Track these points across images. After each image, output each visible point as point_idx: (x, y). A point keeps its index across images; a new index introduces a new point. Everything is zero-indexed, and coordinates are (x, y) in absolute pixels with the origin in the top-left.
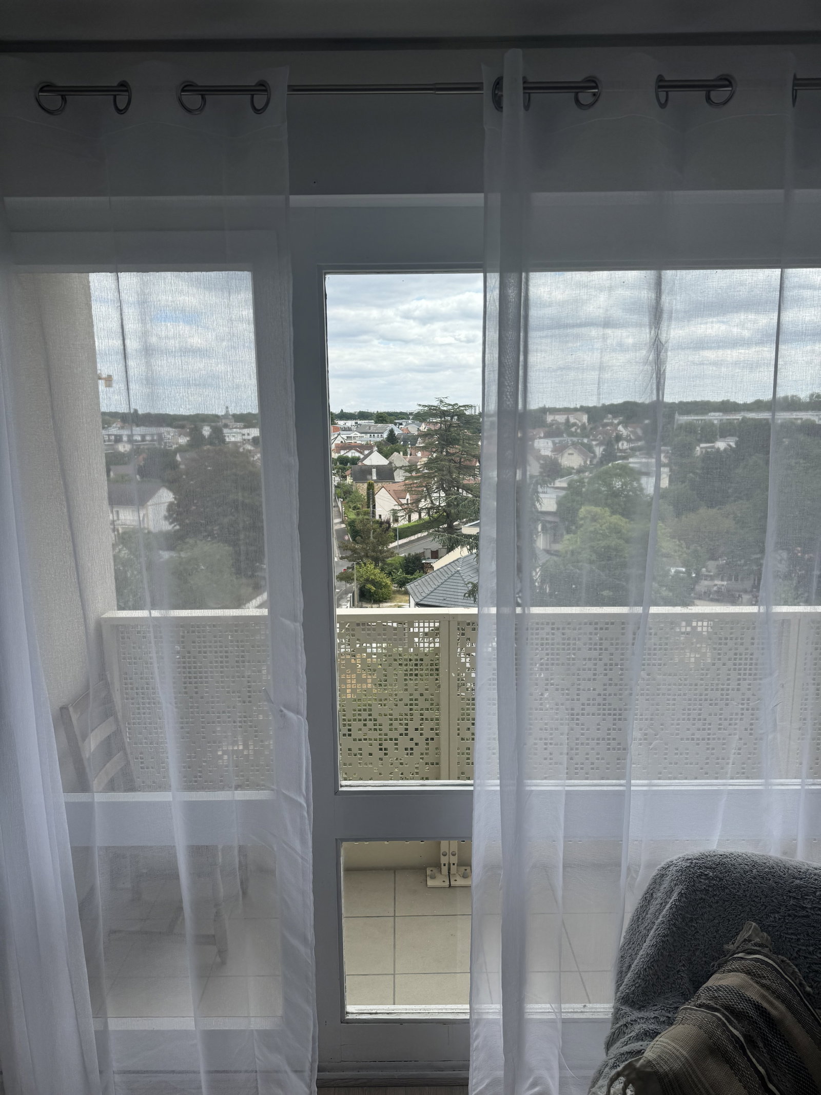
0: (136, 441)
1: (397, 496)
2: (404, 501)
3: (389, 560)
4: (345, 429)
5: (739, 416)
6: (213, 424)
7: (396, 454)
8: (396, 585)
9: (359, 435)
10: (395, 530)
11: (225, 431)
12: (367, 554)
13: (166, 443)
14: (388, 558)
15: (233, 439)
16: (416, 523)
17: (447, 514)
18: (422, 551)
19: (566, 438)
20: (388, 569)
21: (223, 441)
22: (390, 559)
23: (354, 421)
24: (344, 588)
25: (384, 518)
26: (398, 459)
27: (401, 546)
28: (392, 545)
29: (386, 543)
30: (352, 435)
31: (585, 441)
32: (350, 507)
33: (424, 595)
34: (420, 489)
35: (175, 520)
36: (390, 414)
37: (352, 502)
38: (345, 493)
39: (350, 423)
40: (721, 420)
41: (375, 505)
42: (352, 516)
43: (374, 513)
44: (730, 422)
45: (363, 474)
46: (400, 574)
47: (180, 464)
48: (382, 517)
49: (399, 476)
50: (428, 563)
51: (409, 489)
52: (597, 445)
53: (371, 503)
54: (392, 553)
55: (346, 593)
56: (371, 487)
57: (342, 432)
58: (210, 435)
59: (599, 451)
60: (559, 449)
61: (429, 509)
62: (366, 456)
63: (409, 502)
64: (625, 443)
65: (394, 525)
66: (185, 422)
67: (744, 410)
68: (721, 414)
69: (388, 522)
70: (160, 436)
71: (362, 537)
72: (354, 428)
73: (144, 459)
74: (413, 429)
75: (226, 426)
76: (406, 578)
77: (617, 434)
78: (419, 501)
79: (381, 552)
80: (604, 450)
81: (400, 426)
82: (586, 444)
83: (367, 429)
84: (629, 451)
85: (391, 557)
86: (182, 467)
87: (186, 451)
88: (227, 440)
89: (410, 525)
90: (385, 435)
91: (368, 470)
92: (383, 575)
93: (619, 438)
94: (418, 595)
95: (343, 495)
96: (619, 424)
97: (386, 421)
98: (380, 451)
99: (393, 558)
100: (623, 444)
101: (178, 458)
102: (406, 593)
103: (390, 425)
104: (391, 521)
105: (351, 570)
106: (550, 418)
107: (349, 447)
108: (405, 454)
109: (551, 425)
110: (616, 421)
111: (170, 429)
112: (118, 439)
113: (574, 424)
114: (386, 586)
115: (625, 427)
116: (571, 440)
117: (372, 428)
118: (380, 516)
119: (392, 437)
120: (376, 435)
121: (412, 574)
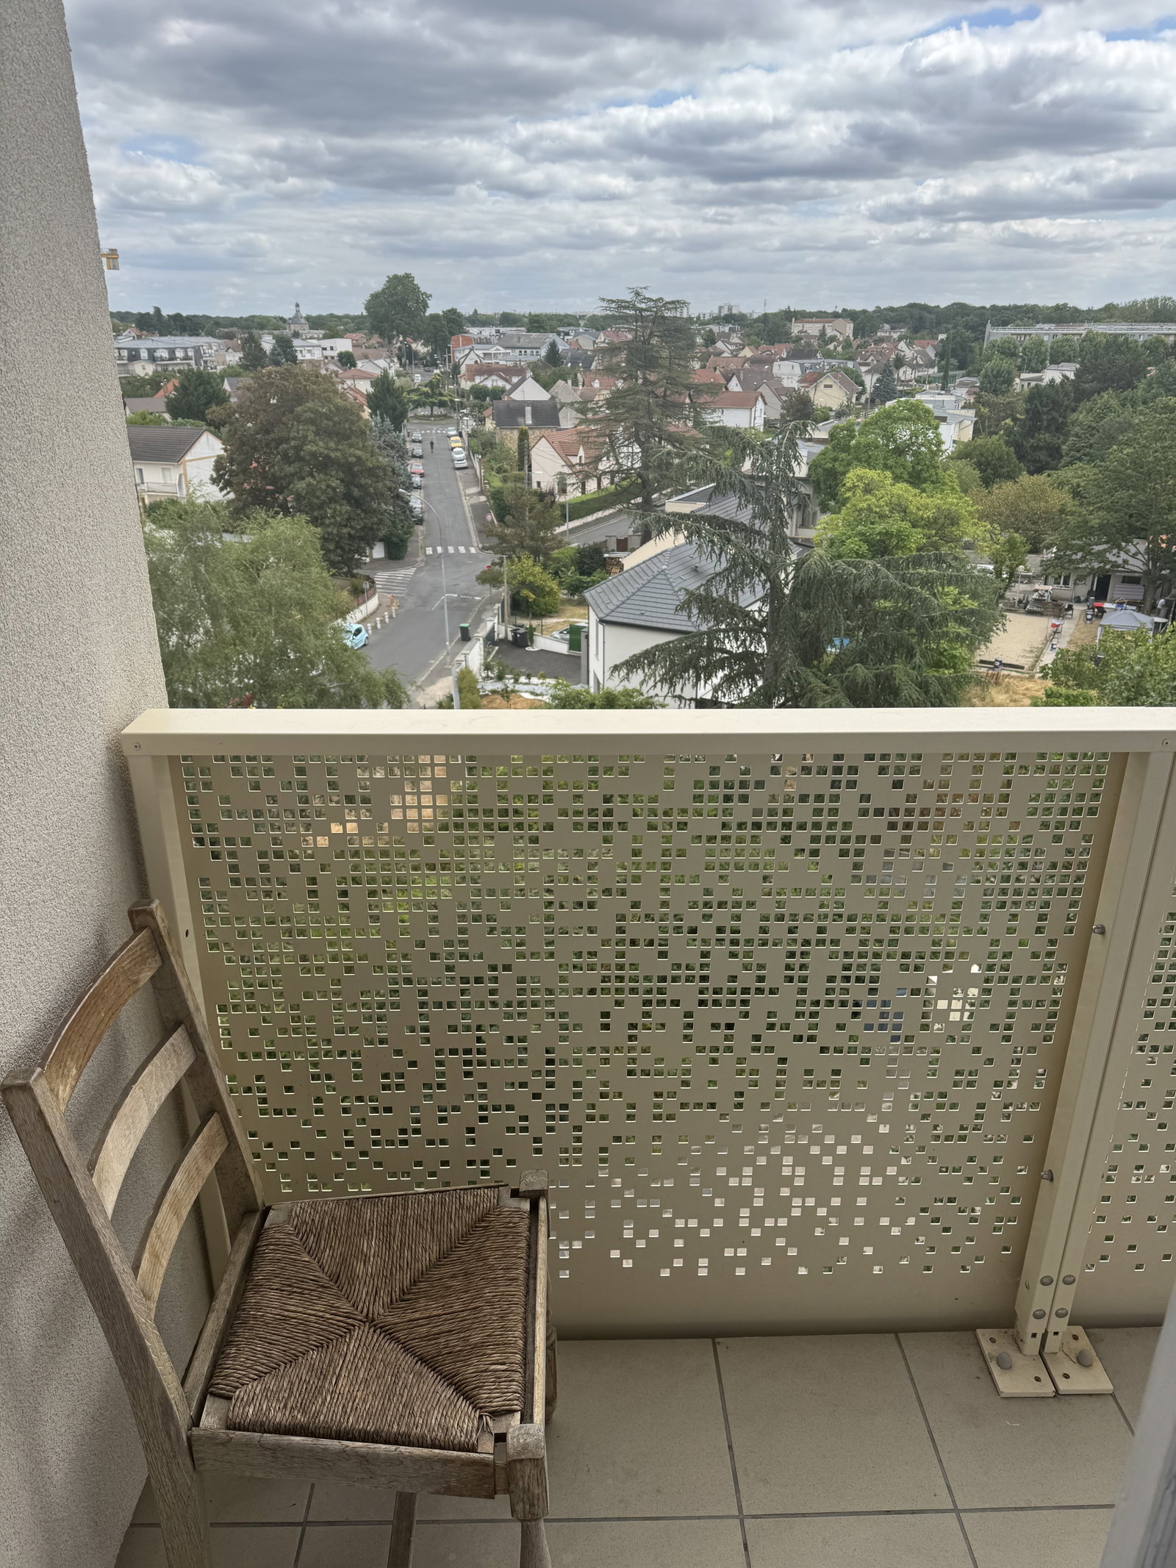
0: (162, 359)
1: (565, 451)
2: (575, 460)
3: (555, 553)
4: (483, 341)
5: (1082, 330)
6: (276, 332)
7: (560, 382)
8: (566, 592)
9: (502, 350)
10: (563, 506)
11: (296, 342)
12: (522, 543)
13: (206, 362)
14: (553, 549)
15: (308, 357)
16: (596, 496)
17: (644, 482)
18: (603, 539)
19: (821, 362)
20: (553, 565)
21: (294, 359)
22: (556, 551)
23: (494, 328)
24: (487, 596)
25: (545, 487)
26: (565, 391)
27: (572, 531)
28: (558, 530)
29: (550, 527)
30: (492, 351)
31: (850, 365)
32: (492, 469)
33: (611, 607)
34: (602, 440)
35: (228, 484)
36: (551, 317)
37: (495, 460)
38: (484, 445)
39: (488, 332)
40: (1055, 335)
41: (530, 467)
42: (497, 483)
43: (530, 479)
44: (1067, 340)
45: (510, 415)
46: (571, 574)
47: (229, 396)
48: (542, 485)
49: (568, 419)
50: (612, 558)
51: (584, 439)
52: (867, 372)
53: (526, 462)
54: (560, 542)
55: (491, 602)
56: (523, 436)
57: (476, 346)
58: (274, 349)
59: (870, 381)
60: (812, 378)
61: (613, 473)
62: (515, 387)
63: (583, 462)
64: (909, 370)
65: (561, 499)
66: (235, 329)
67: (1089, 321)
68: (1053, 326)
69: (551, 493)
70: (197, 350)
71: (514, 517)
72: (494, 340)
73: (176, 389)
74: (586, 343)
75: (296, 335)
76: (580, 581)
77: (897, 355)
78: (598, 459)
79: (544, 540)
80: (878, 380)
81: (566, 337)
82: (852, 372)
83: (514, 342)
84: (914, 383)
85: (558, 548)
86: (233, 400)
87: (238, 375)
88: (300, 357)
89: (585, 498)
90: (543, 352)
91: (518, 409)
92: (547, 576)
93: (899, 362)
94: (602, 606)
95: (480, 450)
96: (900, 339)
97: (544, 328)
98: (536, 379)
99: (561, 550)
100: (905, 372)
101: (226, 386)
102: (583, 603)
103: (551, 335)
104: (556, 491)
105: (497, 567)
106: (796, 328)
107: (488, 371)
108: (575, 383)
109: (798, 339)
110: (895, 336)
111: (210, 339)
112: (134, 356)
113: (833, 339)
114: (551, 593)
115: (909, 345)
116: (829, 364)
117: (522, 340)
118: (539, 483)
119: (554, 356)
120: (529, 351)
121: (589, 574)
